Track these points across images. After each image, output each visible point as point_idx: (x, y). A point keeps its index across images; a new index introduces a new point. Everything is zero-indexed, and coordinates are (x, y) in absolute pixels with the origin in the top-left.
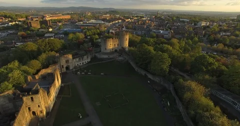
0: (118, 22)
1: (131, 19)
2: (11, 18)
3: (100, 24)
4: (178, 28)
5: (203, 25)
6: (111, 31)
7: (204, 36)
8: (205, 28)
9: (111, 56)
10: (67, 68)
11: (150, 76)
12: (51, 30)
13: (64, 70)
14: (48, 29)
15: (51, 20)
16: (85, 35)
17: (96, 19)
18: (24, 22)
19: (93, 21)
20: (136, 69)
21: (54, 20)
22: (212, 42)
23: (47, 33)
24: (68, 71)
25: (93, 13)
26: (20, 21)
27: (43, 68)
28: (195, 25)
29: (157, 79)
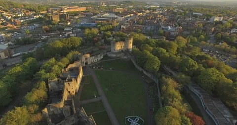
0: (130, 17)
1: (143, 12)
2: (35, 11)
3: (113, 18)
4: (187, 24)
5: (215, 20)
6: (122, 27)
7: (213, 33)
8: (217, 23)
9: (118, 56)
10: (86, 63)
11: (145, 73)
12: (69, 23)
13: (84, 65)
14: (67, 22)
15: (68, 13)
16: (99, 30)
17: (110, 11)
18: (46, 15)
19: (107, 15)
20: (136, 66)
21: (71, 13)
22: (218, 40)
23: (66, 27)
24: (87, 66)
25: (107, 2)
26: (42, 14)
27: (70, 64)
28: (207, 19)
29: (149, 75)
